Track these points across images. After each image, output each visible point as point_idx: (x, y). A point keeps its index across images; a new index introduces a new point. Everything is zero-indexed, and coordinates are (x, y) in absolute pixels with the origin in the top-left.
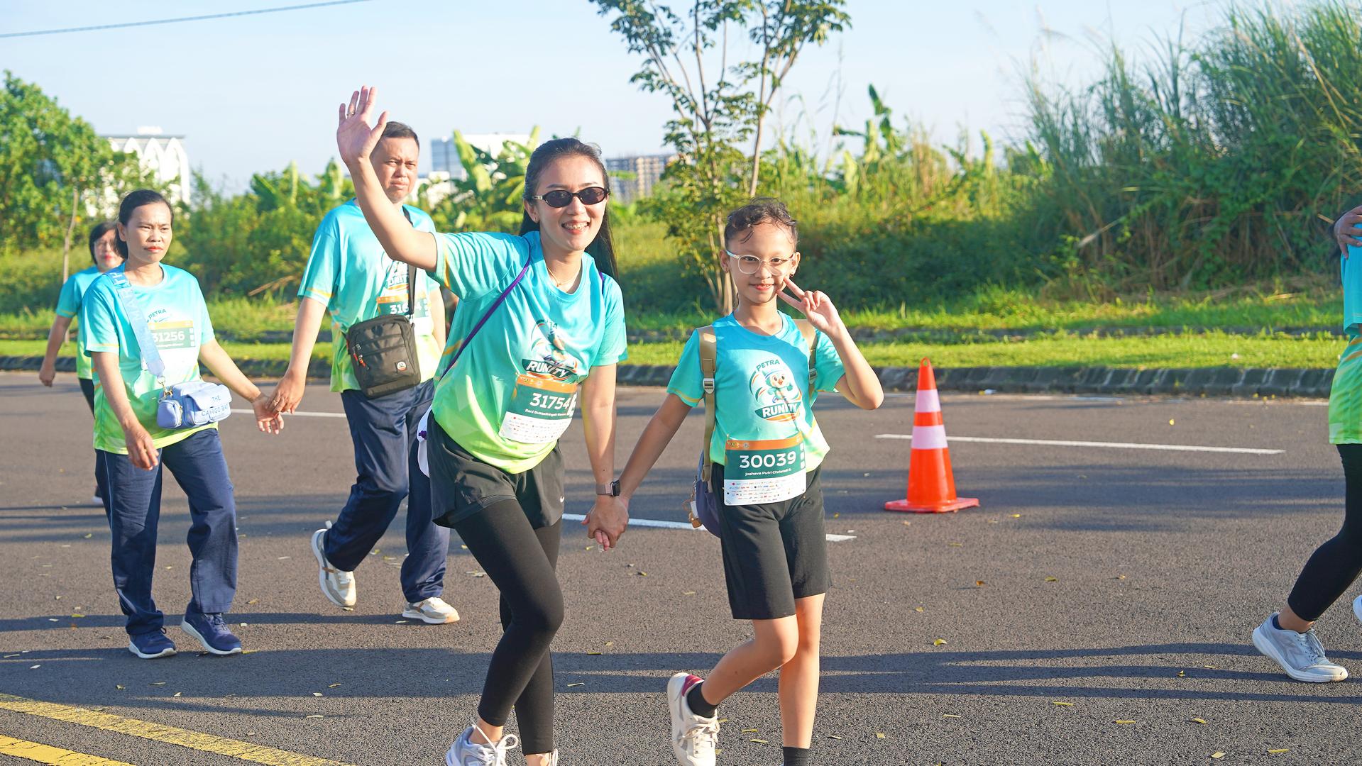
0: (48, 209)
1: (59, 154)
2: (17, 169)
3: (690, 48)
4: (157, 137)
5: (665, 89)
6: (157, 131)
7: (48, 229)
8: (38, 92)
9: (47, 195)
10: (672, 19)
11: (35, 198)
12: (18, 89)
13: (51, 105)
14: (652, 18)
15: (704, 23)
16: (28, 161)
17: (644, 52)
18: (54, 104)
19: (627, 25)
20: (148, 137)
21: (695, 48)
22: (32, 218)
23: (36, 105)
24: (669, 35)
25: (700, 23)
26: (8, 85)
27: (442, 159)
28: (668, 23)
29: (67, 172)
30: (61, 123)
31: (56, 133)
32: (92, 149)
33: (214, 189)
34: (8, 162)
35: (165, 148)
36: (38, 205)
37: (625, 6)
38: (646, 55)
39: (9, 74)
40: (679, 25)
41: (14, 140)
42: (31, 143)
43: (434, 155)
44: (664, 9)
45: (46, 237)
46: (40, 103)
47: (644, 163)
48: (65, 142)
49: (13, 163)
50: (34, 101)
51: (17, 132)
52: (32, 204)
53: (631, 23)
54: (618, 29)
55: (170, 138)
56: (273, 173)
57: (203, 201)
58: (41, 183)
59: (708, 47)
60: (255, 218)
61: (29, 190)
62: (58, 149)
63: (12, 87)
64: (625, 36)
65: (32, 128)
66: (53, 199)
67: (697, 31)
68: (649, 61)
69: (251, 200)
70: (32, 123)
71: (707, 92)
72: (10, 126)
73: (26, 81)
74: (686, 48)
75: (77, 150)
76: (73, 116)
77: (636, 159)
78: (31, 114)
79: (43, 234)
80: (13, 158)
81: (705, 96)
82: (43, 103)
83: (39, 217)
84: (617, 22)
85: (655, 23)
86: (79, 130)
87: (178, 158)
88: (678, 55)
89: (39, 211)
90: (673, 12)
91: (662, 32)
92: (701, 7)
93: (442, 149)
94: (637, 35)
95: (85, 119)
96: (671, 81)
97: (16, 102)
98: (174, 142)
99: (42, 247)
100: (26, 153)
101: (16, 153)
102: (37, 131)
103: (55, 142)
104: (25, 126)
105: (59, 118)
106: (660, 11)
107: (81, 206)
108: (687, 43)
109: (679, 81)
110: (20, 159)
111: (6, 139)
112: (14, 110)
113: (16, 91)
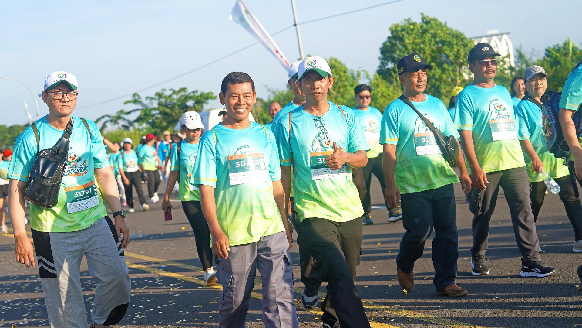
0: (444, 77)
4: (496, 35)
6: (497, 32)
7: (445, 88)
8: (437, 21)
9: (443, 70)
11: (438, 73)
13: (441, 26)
16: (433, 55)
18: (445, 26)
20: (492, 36)
22: (438, 83)
23: (436, 27)
26: (423, 20)
29: (452, 58)
31: (445, 40)
33: (527, 56)
35: (500, 40)
36: (439, 76)
39: (423, 15)
41: (426, 46)
42: (434, 45)
45: (445, 92)
48: (450, 44)
49: (427, 58)
50: (434, 25)
51: (427, 40)
52: (437, 77)
55: (502, 34)
56: (558, 45)
57: (522, 64)
58: (440, 65)
60: (549, 70)
61: (435, 69)
62: (446, 47)
66: (446, 72)
69: (547, 60)
70: (434, 36)
72: (423, 40)
73: (431, 16)
75: (456, 47)
78: (432, 31)
79: (443, 91)
80: (426, 54)
83: (441, 82)
86: (457, 36)
87: (507, 44)
89: (440, 79)
97: (426, 27)
98: (505, 37)
99: (444, 97)
100: (433, 51)
101: (428, 52)
102: (437, 39)
103: (445, 44)
104: (431, 38)
105: (448, 32)
107: (461, 75)
110: (430, 54)
111: (422, 46)
112: (425, 31)
113: (426, 22)
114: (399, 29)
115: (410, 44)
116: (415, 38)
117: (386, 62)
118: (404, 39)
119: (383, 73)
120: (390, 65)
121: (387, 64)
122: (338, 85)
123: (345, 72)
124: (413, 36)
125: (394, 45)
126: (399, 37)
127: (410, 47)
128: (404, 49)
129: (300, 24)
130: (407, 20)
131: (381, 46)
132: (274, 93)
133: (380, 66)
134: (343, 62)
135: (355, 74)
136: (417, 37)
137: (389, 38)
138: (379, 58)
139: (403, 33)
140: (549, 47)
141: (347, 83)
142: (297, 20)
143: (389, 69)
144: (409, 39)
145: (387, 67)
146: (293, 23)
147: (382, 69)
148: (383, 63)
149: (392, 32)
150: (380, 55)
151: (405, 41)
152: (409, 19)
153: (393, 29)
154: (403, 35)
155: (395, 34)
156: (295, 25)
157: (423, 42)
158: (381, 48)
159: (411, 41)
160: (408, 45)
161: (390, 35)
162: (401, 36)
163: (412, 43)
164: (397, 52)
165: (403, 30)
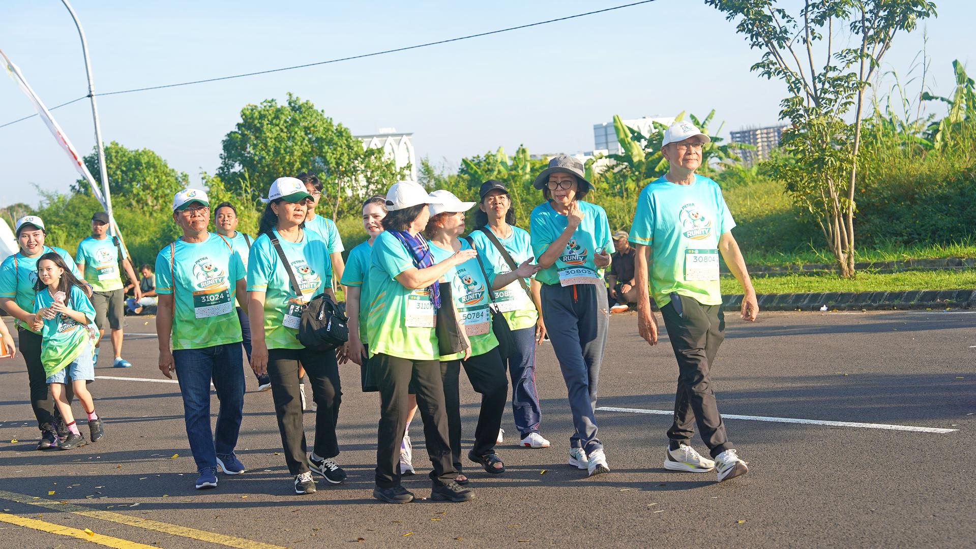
1: (326, 152)
2: (297, 165)
4: (392, 135)
6: (393, 130)
8: (311, 107)
12: (297, 106)
13: (320, 116)
16: (305, 159)
18: (322, 115)
20: (387, 136)
23: (309, 117)
26: (290, 104)
27: (603, 139)
29: (332, 165)
30: (327, 130)
31: (324, 136)
32: (349, 147)
34: (292, 161)
35: (398, 143)
39: (290, 95)
41: (296, 145)
42: (307, 145)
43: (596, 136)
46: (312, 115)
48: (330, 142)
49: (295, 161)
50: (308, 114)
51: (297, 138)
55: (401, 135)
62: (326, 148)
63: (293, 105)
65: (307, 134)
70: (307, 130)
72: (293, 134)
73: (302, 101)
75: (339, 149)
76: (335, 123)
78: (306, 124)
80: (295, 158)
82: (315, 115)
86: (340, 133)
87: (408, 150)
93: (602, 132)
95: (344, 126)
97: (297, 116)
98: (405, 138)
100: (304, 153)
101: (297, 153)
102: (311, 136)
103: (324, 143)
104: (303, 133)
105: (325, 126)
107: (342, 190)
110: (299, 158)
111: (290, 144)
112: (295, 122)
113: (296, 108)
114: (256, 114)
115: (271, 138)
116: (281, 131)
117: (231, 162)
118: (264, 130)
119: (228, 180)
120: (237, 168)
121: (233, 167)
123: (166, 174)
124: (278, 128)
125: (245, 138)
126: (255, 126)
127: (270, 143)
128: (261, 146)
129: (97, 95)
130: (269, 102)
131: (225, 138)
133: (221, 168)
136: (285, 130)
137: (239, 126)
138: (221, 156)
139: (262, 121)
140: (467, 158)
142: (93, 88)
143: (235, 173)
144: (271, 131)
145: (232, 171)
146: (87, 93)
147: (224, 173)
148: (225, 164)
149: (245, 118)
150: (222, 151)
151: (264, 134)
152: (273, 100)
153: (248, 113)
154: (262, 125)
155: (248, 120)
156: (90, 96)
157: (293, 138)
158: (224, 142)
159: (274, 136)
160: (268, 139)
161: (241, 121)
162: (258, 125)
163: (275, 138)
164: (250, 149)
165: (262, 117)
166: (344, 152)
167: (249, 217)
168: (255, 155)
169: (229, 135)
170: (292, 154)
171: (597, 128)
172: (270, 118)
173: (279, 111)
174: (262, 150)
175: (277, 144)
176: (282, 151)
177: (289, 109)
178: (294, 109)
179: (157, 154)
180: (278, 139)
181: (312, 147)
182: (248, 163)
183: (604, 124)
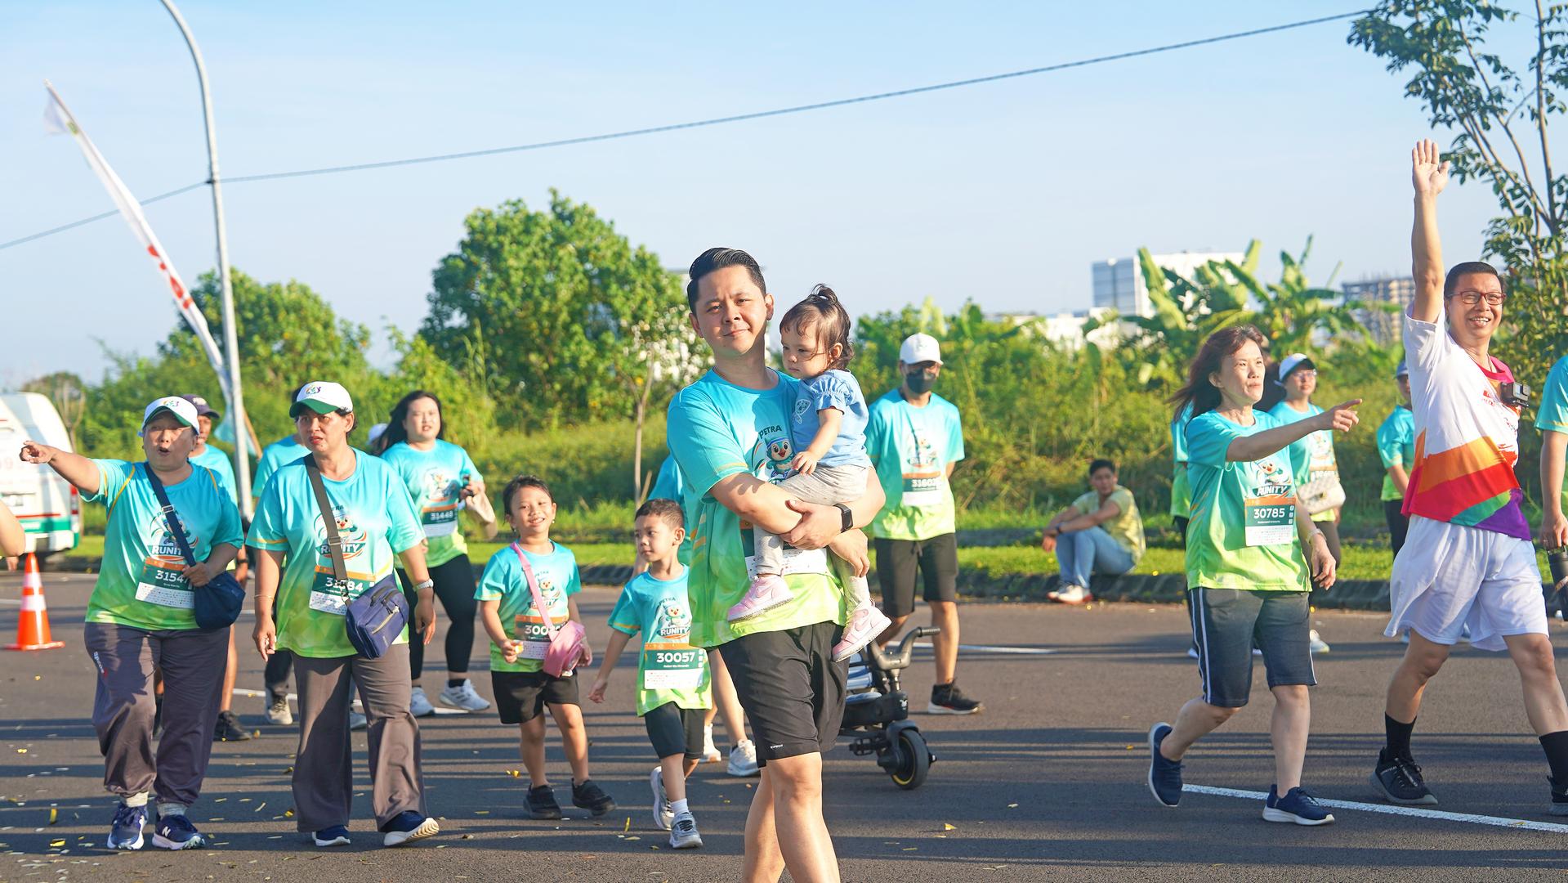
0: (601, 368)
1: (616, 296)
2: (564, 317)
3: (1528, 115)
5: (1487, 176)
7: (601, 395)
8: (591, 215)
9: (601, 350)
10: (1501, 74)
11: (587, 353)
12: (566, 213)
13: (606, 230)
14: (1470, 73)
15: (1552, 78)
16: (578, 306)
17: (1456, 124)
18: (610, 230)
19: (1431, 86)
21: (1536, 115)
22: (579, 381)
23: (587, 232)
24: (1500, 97)
25: (1545, 78)
26: (554, 208)
27: (1108, 290)
28: (1494, 80)
29: (626, 319)
30: (618, 256)
31: (613, 268)
32: (660, 290)
34: (554, 310)
36: (589, 363)
37: (1430, 58)
38: (1458, 129)
39: (554, 193)
40: (1512, 82)
41: (562, 280)
42: (581, 282)
43: (1097, 283)
44: (1489, 59)
45: (598, 406)
46: (592, 229)
47: (1400, 288)
48: (624, 280)
49: (560, 311)
50: (586, 227)
51: (564, 268)
52: (583, 363)
53: (1437, 83)
54: (1418, 92)
56: (889, 314)
58: (595, 335)
59: (1556, 111)
61: (579, 343)
62: (614, 287)
63: (559, 209)
64: (1428, 102)
65: (582, 262)
66: (609, 354)
67: (1539, 88)
68: (1463, 137)
70: (583, 256)
71: (1555, 178)
72: (555, 262)
73: (575, 203)
74: (1522, 115)
75: (639, 290)
76: (633, 245)
77: (1390, 281)
78: (581, 244)
79: (595, 402)
80: (560, 304)
81: (1550, 185)
82: (597, 229)
83: (589, 379)
84: (1415, 82)
85: (1476, 81)
86: (642, 263)
88: (1509, 127)
89: (590, 372)
90: (1503, 64)
91: (1485, 94)
92: (1548, 55)
93: (1108, 275)
94: (1446, 101)
95: (649, 250)
96: (1498, 164)
97: (562, 227)
99: (593, 419)
100: (576, 295)
101: (564, 293)
102: (588, 266)
103: (612, 279)
104: (574, 260)
105: (616, 248)
106: (1483, 64)
108: (1524, 109)
109: (1511, 164)
110: (567, 304)
111: (549, 278)
112: (560, 240)
113: (564, 215)
114: (491, 226)
115: (517, 269)
116: (535, 255)
117: (446, 308)
118: (505, 254)
119: (437, 338)
120: (457, 319)
121: (449, 316)
122: (305, 359)
123: (326, 326)
124: (529, 250)
125: (472, 267)
126: (489, 247)
127: (515, 278)
128: (499, 282)
129: (223, 181)
130: (514, 204)
131: (437, 266)
132: (120, 362)
133: (429, 320)
134: (324, 298)
135: (355, 333)
136: (541, 255)
137: (463, 245)
138: (429, 298)
139: (501, 238)
140: (868, 318)
141: (328, 355)
142: (216, 169)
143: (451, 329)
144: (517, 256)
145: (447, 324)
147: (433, 328)
148: (437, 312)
149: (473, 231)
150: (431, 290)
151: (505, 260)
152: (519, 201)
153: (477, 223)
154: (501, 245)
155: (478, 236)
156: (211, 182)
157: (555, 269)
158: (435, 272)
159: (523, 264)
160: (512, 272)
161: (466, 238)
162: (495, 245)
163: (525, 269)
164: (481, 288)
165: (500, 230)
166: (648, 295)
167: (478, 408)
168: (488, 298)
169: (445, 261)
170: (554, 297)
171: (1098, 268)
172: (515, 231)
173: (530, 221)
174: (502, 289)
175: (528, 279)
176: (537, 293)
177: (550, 217)
178: (560, 217)
179: (314, 290)
180: (531, 271)
181: (591, 286)
182: (476, 311)
183: (1112, 262)
